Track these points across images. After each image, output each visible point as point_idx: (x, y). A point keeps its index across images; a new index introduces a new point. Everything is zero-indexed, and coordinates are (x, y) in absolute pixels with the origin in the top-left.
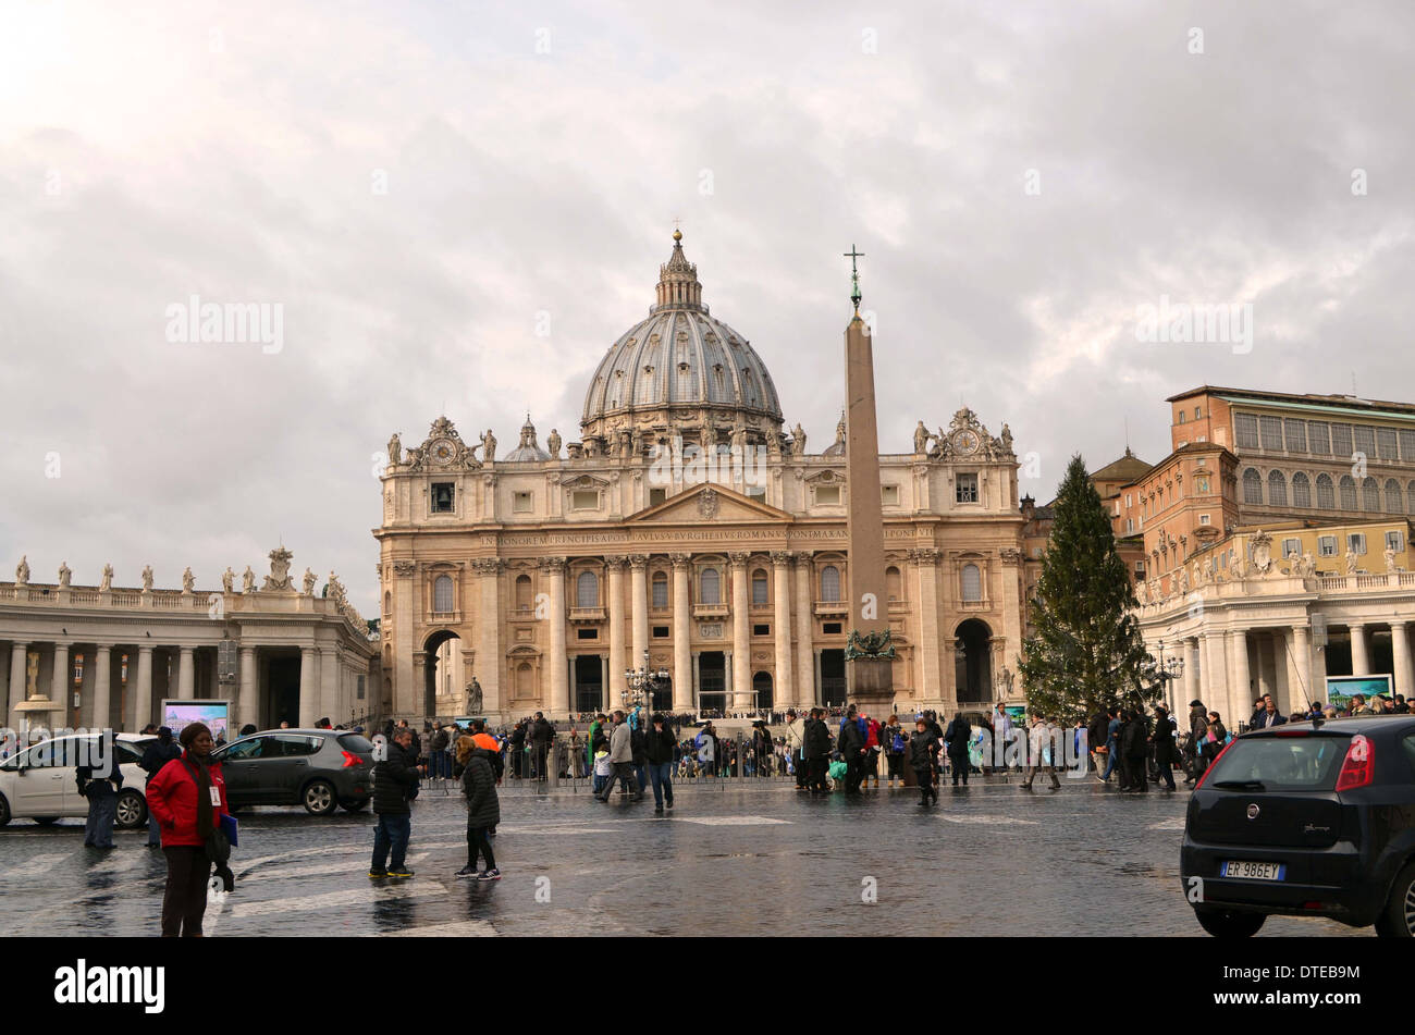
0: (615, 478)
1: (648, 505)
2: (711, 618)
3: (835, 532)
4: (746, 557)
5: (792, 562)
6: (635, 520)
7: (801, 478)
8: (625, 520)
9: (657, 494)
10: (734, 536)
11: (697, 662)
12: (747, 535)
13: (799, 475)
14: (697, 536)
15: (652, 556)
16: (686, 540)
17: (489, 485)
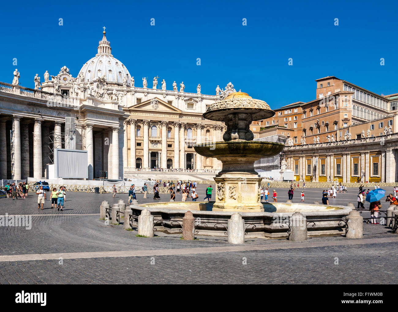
0: (125, 93)
1: (136, 104)
2: (155, 141)
3: (193, 117)
4: (167, 123)
5: (180, 126)
6: (133, 107)
7: (183, 100)
8: (129, 108)
9: (139, 100)
10: (163, 116)
11: (150, 154)
12: (167, 116)
13: (183, 98)
14: (152, 115)
15: (138, 120)
16: (148, 116)
17: (82, 91)
